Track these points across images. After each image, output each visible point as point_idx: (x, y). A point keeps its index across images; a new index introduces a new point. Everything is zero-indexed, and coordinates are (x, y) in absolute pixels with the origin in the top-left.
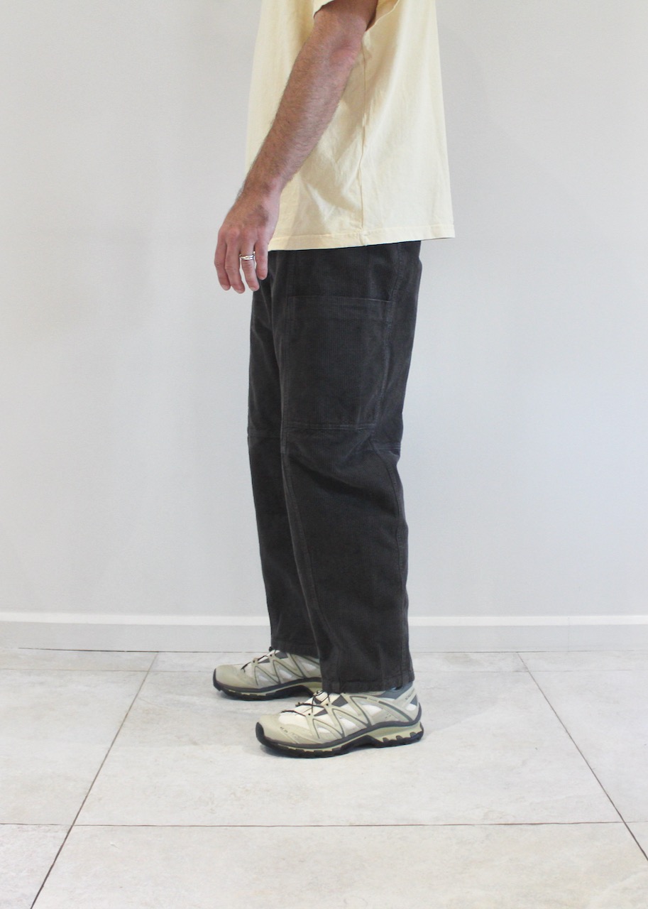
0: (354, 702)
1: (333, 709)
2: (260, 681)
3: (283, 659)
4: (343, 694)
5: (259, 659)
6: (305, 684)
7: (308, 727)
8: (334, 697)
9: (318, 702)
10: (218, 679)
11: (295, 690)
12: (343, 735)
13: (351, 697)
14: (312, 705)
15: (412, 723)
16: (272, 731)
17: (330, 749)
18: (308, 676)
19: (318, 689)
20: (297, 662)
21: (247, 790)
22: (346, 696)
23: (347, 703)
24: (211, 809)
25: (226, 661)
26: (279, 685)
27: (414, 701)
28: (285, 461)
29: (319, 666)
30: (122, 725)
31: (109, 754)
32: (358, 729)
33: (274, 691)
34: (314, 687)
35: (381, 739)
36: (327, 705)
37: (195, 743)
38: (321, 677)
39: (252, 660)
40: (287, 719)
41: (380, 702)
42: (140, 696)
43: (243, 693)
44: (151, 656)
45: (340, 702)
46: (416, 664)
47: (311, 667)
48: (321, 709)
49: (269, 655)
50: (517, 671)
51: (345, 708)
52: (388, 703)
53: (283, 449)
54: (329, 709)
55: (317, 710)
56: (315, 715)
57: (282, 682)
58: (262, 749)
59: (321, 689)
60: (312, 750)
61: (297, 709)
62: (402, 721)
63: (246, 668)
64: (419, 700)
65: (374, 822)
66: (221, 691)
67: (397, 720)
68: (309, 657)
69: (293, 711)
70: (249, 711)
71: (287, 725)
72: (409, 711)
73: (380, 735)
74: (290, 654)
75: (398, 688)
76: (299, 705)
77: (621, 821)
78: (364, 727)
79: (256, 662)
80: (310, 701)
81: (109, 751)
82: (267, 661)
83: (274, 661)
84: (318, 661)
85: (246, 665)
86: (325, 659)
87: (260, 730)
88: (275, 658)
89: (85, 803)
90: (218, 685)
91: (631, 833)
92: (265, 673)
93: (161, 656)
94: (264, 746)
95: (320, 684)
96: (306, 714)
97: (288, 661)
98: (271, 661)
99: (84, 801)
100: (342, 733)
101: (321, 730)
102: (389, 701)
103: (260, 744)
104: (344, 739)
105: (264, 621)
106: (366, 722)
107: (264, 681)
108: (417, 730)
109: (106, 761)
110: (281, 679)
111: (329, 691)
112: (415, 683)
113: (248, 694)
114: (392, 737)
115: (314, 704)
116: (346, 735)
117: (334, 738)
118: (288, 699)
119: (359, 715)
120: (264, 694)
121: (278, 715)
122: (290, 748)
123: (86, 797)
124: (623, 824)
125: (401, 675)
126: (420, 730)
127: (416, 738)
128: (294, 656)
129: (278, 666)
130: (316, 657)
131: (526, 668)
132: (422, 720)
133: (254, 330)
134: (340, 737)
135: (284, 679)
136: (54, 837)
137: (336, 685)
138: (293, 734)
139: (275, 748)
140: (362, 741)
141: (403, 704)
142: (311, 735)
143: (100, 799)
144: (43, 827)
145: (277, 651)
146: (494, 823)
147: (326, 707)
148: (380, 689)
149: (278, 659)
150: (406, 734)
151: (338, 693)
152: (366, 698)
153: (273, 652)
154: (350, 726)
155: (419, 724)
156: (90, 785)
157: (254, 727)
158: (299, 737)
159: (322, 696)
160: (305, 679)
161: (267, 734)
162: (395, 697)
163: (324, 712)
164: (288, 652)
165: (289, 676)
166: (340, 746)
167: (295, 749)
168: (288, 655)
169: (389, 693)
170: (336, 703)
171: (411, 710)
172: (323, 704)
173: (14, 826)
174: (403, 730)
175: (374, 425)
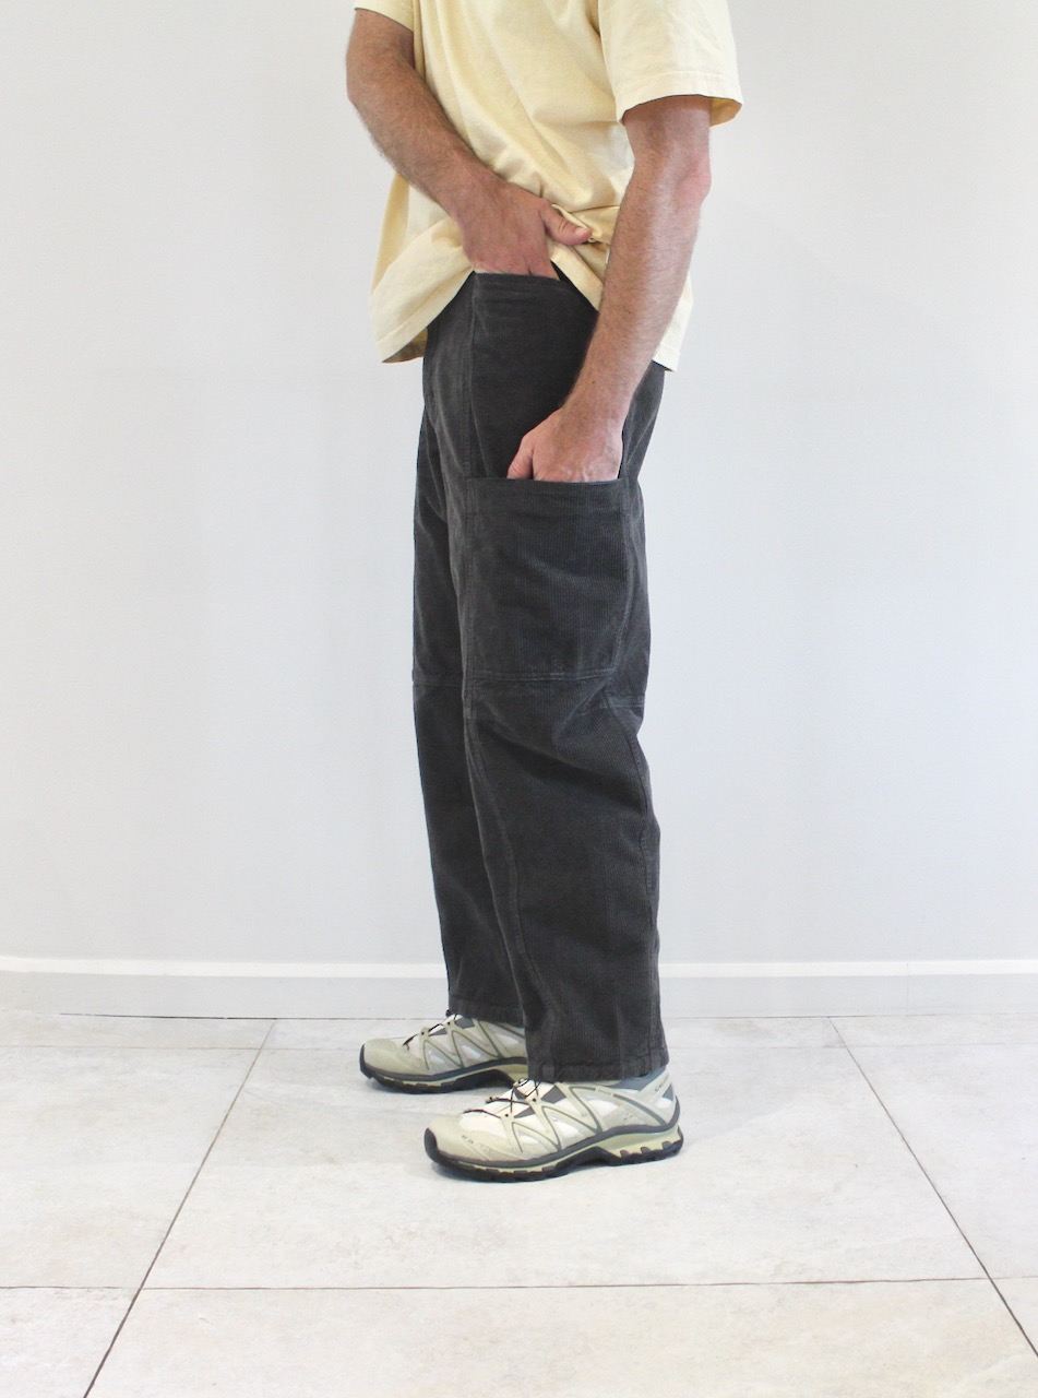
0: (575, 1095)
1: (543, 1107)
2: (431, 1063)
3: (467, 1029)
4: (558, 1084)
5: (430, 1030)
6: (501, 1068)
7: (503, 1134)
8: (545, 1088)
9: (522, 1097)
10: (367, 1060)
11: (486, 1077)
12: (558, 1146)
13: (571, 1089)
14: (511, 1101)
15: (664, 1127)
16: (449, 1142)
17: (538, 1169)
18: (507, 1055)
19: (520, 1076)
20: (488, 1032)
21: (410, 1233)
22: (564, 1087)
23: (564, 1096)
24: (356, 1263)
25: (380, 1032)
26: (462, 1070)
27: (669, 1094)
29: (524, 1041)
30: (219, 1132)
31: (199, 1177)
32: (582, 1137)
33: (455, 1079)
34: (517, 1073)
35: (617, 1152)
36: (534, 1100)
37: (331, 1160)
38: (526, 1056)
39: (419, 1032)
40: (473, 1123)
41: (615, 1095)
42: (247, 1086)
43: (405, 1083)
44: (266, 1025)
45: (555, 1096)
46: (673, 1036)
47: (510, 1041)
48: (527, 1107)
49: (445, 1023)
50: (827, 1046)
51: (562, 1105)
52: (629, 1097)
53: (467, 712)
54: (537, 1107)
55: (519, 1108)
56: (516, 1117)
57: (466, 1065)
58: (433, 1168)
59: (527, 1076)
60: (511, 1171)
61: (488, 1108)
62: (649, 1124)
63: (410, 1044)
64: (676, 1092)
65: (606, 1281)
66: (373, 1079)
67: (642, 1123)
68: (507, 1026)
69: (482, 1111)
70: (416, 1110)
71: (473, 1132)
72: (661, 1109)
73: (616, 1146)
74: (479, 1020)
75: (642, 1075)
76: (491, 1101)
77: (986, 1276)
78: (592, 1134)
79: (426, 1034)
80: (508, 1094)
81: (198, 1173)
82: (443, 1032)
83: (453, 1032)
84: (522, 1031)
85: (411, 1038)
86: (533, 1028)
87: (431, 1141)
88: (454, 1027)
89: (160, 1254)
90: (367, 1070)
91: (1001, 1295)
92: (441, 1052)
93: (280, 1026)
94: (436, 1164)
95: (526, 1067)
96: (502, 1114)
97: (475, 1031)
98: (449, 1032)
99: (159, 1251)
100: (556, 1142)
101: (524, 1139)
102: (630, 1093)
103: (430, 1161)
104: (560, 1153)
105: (438, 970)
106: (595, 1127)
107: (439, 1064)
108: (673, 1138)
109: (193, 1190)
110: (464, 1060)
111: (538, 1077)
112: (668, 1067)
113: (414, 1083)
114: (634, 1149)
115: (515, 1099)
116: (563, 1147)
117: (545, 1152)
118: (475, 1091)
119: (583, 1116)
120: (438, 1083)
121: (458, 1117)
122: (477, 1167)
123: (162, 1244)
124: (989, 1281)
125: (650, 1054)
126: (679, 1138)
127: (672, 1150)
128: (484, 1024)
129: (459, 1040)
130: (519, 1025)
131: (843, 1042)
132: (681, 1123)
133: (419, 522)
134: (554, 1150)
135: (469, 1060)
136: (111, 1307)
137: (549, 1070)
138: (482, 1146)
139: (454, 1167)
140: (589, 1156)
141: (650, 1098)
142: (510, 1147)
143: (183, 1248)
144: (96, 1292)
145: (459, 1017)
146: (789, 1280)
147: (532, 1103)
148: (616, 1077)
149: (459, 1029)
150: (655, 1144)
151: (552, 1083)
152: (594, 1089)
153: (452, 1017)
154: (570, 1132)
155: (676, 1128)
156: (169, 1226)
157: (422, 1135)
158: (491, 1150)
159: (527, 1087)
160: (502, 1060)
161: (441, 1146)
162: (639, 1088)
163: (530, 1111)
164: (475, 1018)
165: (475, 1056)
166: (554, 1163)
167: (484, 1168)
168: (475, 1022)
169: (630, 1082)
170: (547, 1098)
171: (664, 1107)
172: (529, 1099)
173: (51, 1291)
174: (652, 1138)
175: (611, 670)
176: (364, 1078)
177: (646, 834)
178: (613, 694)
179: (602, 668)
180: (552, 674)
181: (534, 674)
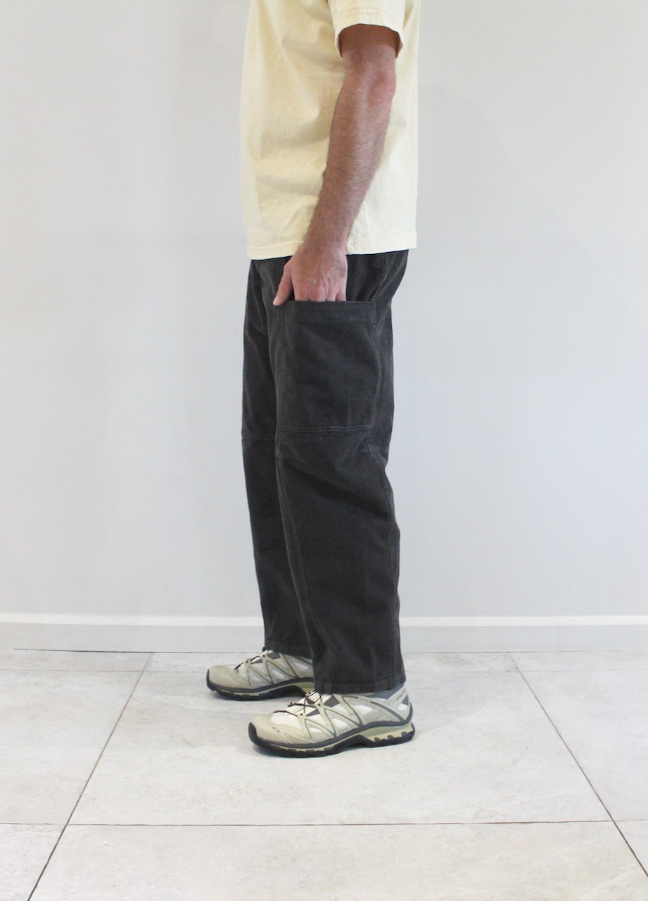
1: (325, 709)
2: (253, 681)
3: (275, 660)
4: (335, 695)
5: (252, 660)
6: (298, 684)
7: (299, 727)
8: (326, 698)
9: (311, 703)
10: (211, 679)
11: (287, 690)
12: (335, 734)
13: (343, 698)
14: (304, 705)
15: (403, 723)
16: (264, 731)
17: (322, 749)
18: (301, 676)
19: (311, 689)
20: (290, 662)
21: (240, 790)
22: (338, 697)
23: (339, 703)
24: (204, 809)
25: (219, 661)
26: (272, 685)
27: (406, 701)
28: (279, 464)
29: (312, 667)
30: (116, 725)
31: (103, 753)
32: (350, 729)
33: (267, 691)
34: (307, 688)
35: (372, 739)
36: (319, 705)
37: (188, 743)
38: (313, 677)
39: (244, 661)
40: (279, 719)
41: (372, 702)
42: (134, 695)
43: (236, 694)
44: (145, 656)
45: (332, 703)
46: (408, 664)
47: (303, 668)
48: (314, 709)
49: (261, 655)
50: (507, 671)
51: (337, 708)
52: (381, 704)
53: (277, 452)
54: (321, 709)
55: (309, 710)
56: (307, 715)
57: (275, 682)
58: (254, 749)
59: (313, 689)
60: (304, 750)
61: (290, 709)
62: (393, 721)
63: (239, 669)
64: (411, 700)
65: (366, 821)
66: (215, 692)
67: (388, 720)
68: (302, 658)
69: (285, 712)
70: (243, 711)
71: (280, 725)
72: (400, 711)
73: (372, 735)
74: (283, 654)
75: (388, 689)
76: (291, 705)
77: (610, 819)
78: (356, 727)
79: (249, 662)
80: (302, 701)
81: (102, 751)
82: (260, 661)
83: (267, 661)
84: (311, 661)
85: (239, 666)
86: (318, 660)
87: (252, 730)
88: (267, 658)
89: (79, 802)
90: (211, 685)
91: (621, 832)
92: (258, 673)
93: (155, 657)
94: (256, 746)
95: (313, 684)
96: (298, 714)
97: (280, 661)
98: (264, 661)
99: (79, 800)
100: (333, 732)
101: (313, 730)
102: (381, 701)
103: (253, 744)
104: (336, 739)
105: (259, 621)
106: (358, 722)
107: (257, 681)
108: (408, 729)
109: (98, 761)
110: (274, 680)
111: (321, 691)
112: (406, 684)
113: (241, 694)
114: (384, 736)
115: (307, 704)
116: (338, 735)
117: (327, 738)
119: (351, 715)
120: (257, 694)
121: (270, 716)
122: (282, 747)
123: (81, 796)
124: (612, 823)
125: (393, 676)
126: (412, 730)
127: (407, 738)
128: (286, 656)
129: (271, 667)
130: (309, 658)
131: (518, 668)
132: (413, 720)
133: (247, 334)
134: (332, 737)
135: (277, 679)
136: (48, 836)
137: (328, 686)
138: (286, 734)
139: (268, 748)
140: (354, 741)
141: (395, 704)
142: (303, 735)
143: (93, 798)
144: (38, 827)
145: (270, 652)
146: (483, 822)
147: (318, 707)
148: (372, 691)
149: (271, 659)
150: (397, 733)
151: (331, 694)
152: (357, 698)
153: (266, 652)
154: (342, 725)
155: (410, 723)
156: (82, 784)
157: (247, 727)
158: (291, 737)
159: (315, 697)
160: (298, 679)
161: (259, 734)
162: (387, 698)
163: (316, 712)
164: (281, 652)
165: (281, 676)
166: (332, 746)
167: (287, 748)
168: (281, 655)
169: (381, 694)
170: (327, 703)
171: (402, 709)
172: (316, 704)
173: (10, 826)
174: (396, 729)
175: (370, 426)
176: (209, 690)
177: (391, 534)
178: (371, 443)
179: (363, 424)
180: (332, 427)
181: (320, 428)
